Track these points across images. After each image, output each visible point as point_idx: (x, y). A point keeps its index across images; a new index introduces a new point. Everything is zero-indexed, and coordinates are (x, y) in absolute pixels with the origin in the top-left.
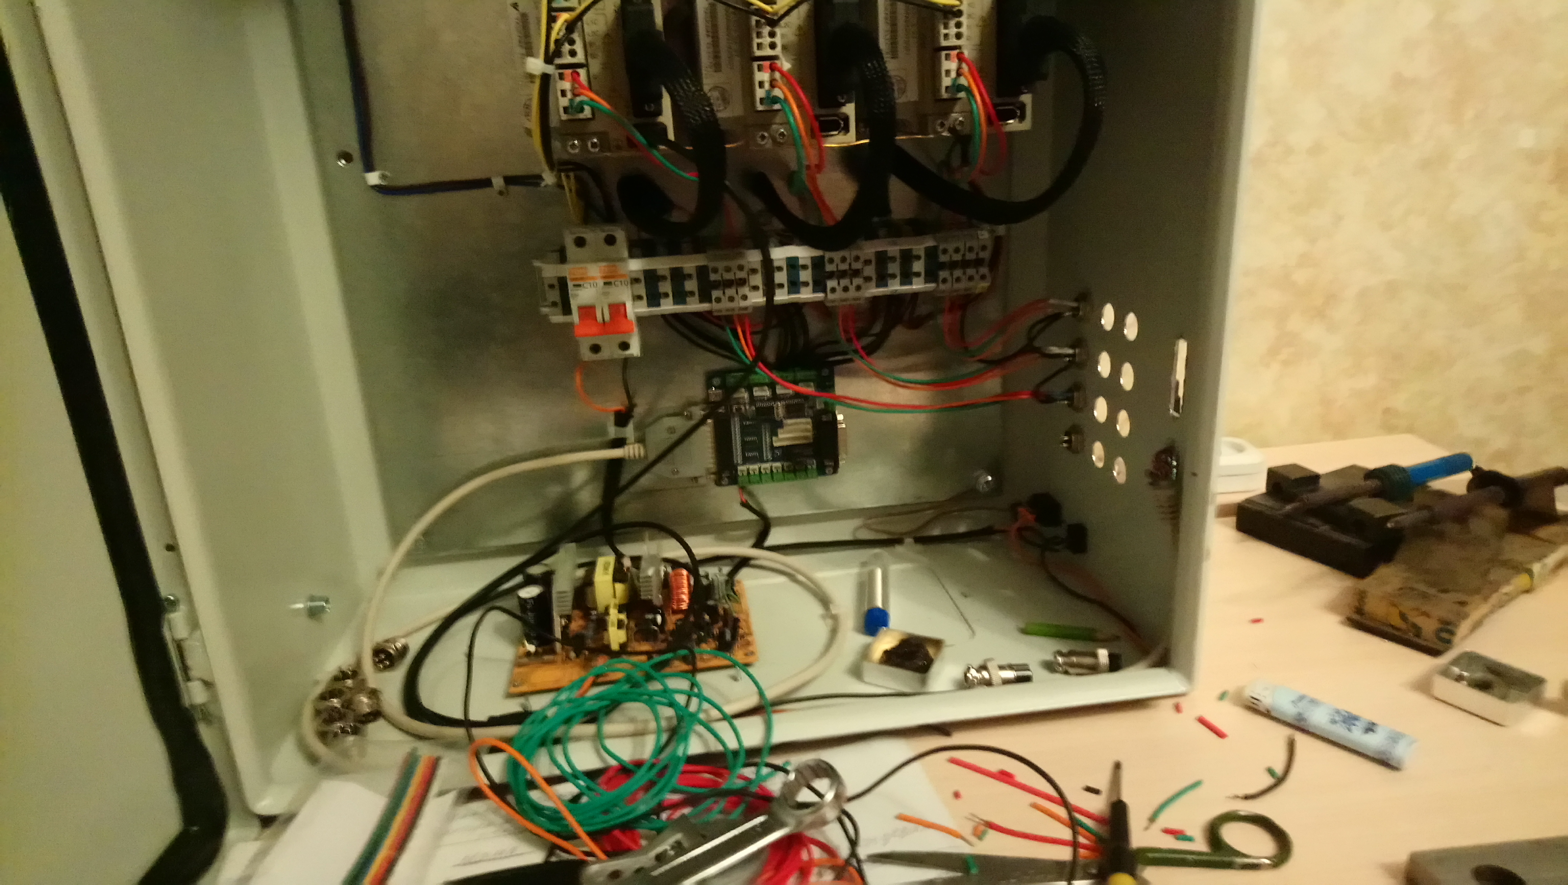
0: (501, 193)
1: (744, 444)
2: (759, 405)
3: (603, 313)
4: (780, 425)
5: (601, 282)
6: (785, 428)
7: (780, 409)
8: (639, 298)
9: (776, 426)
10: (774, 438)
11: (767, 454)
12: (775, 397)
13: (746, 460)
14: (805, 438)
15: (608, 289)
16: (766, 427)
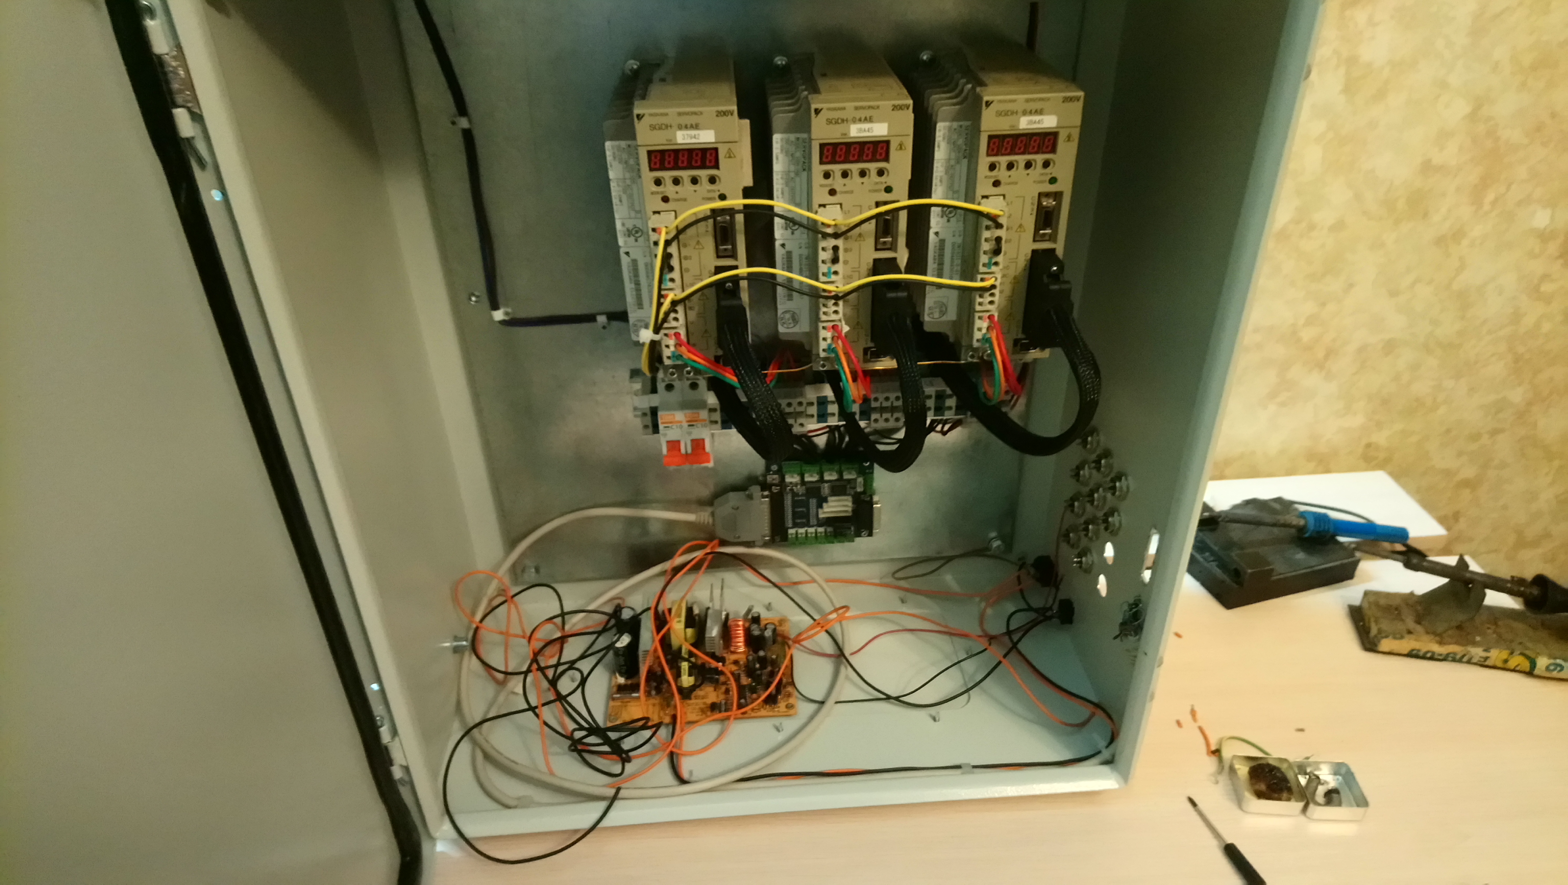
0: (604, 327)
1: (794, 514)
2: (808, 485)
3: (686, 447)
4: (825, 500)
5: (685, 425)
6: (830, 504)
7: (826, 489)
8: (716, 422)
9: (822, 501)
10: (820, 511)
11: (813, 521)
12: (822, 480)
13: (795, 525)
14: (846, 511)
15: (691, 429)
16: (813, 502)
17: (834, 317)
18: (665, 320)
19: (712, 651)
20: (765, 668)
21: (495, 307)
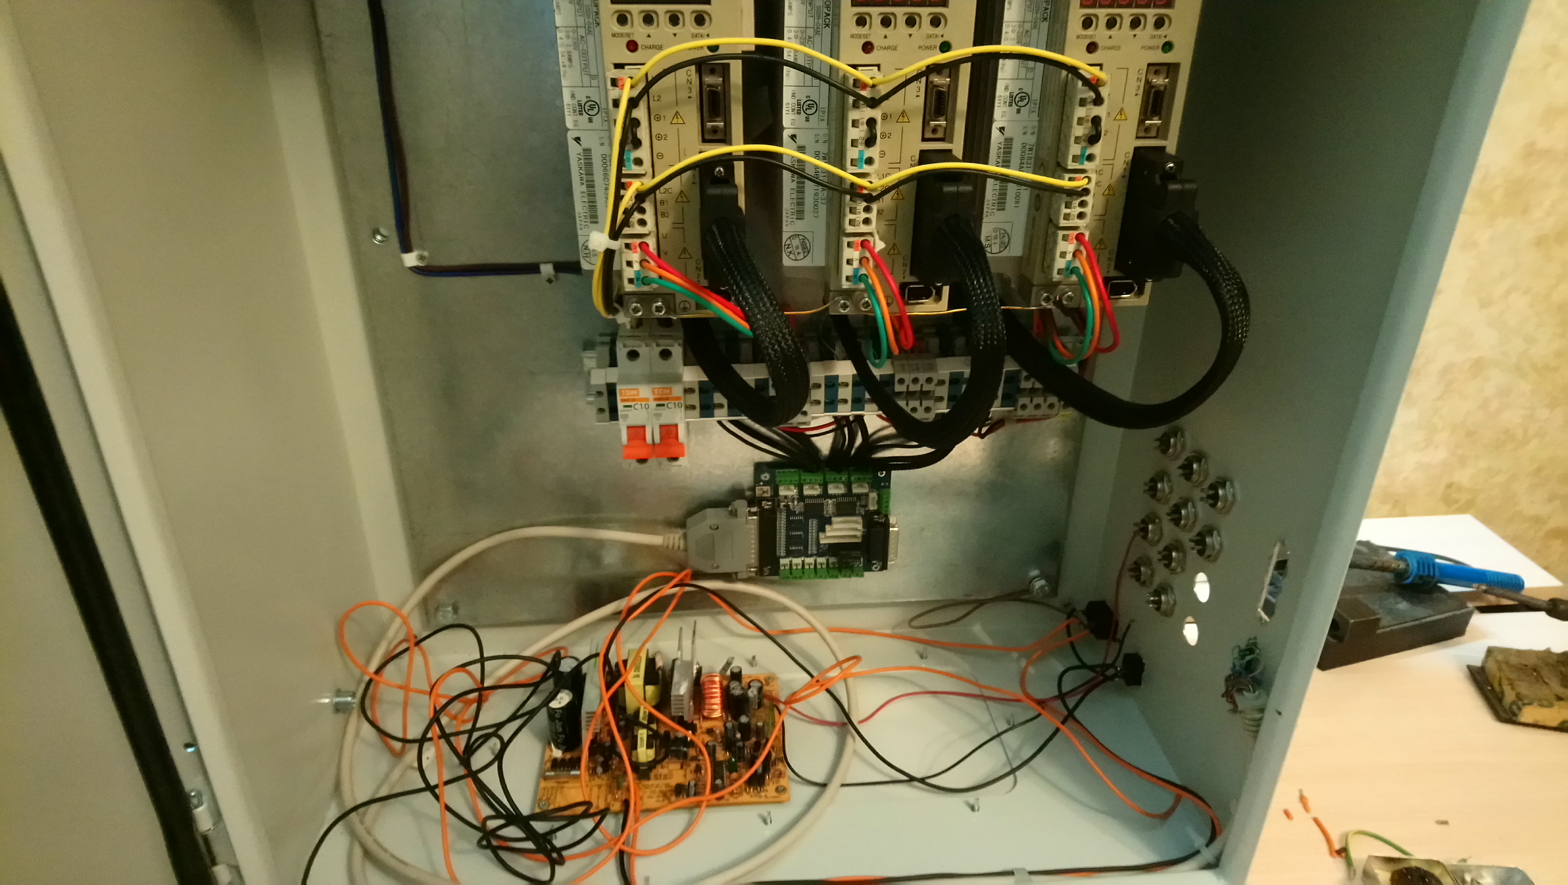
0: (550, 281)
1: (789, 538)
2: (807, 501)
3: (652, 434)
4: (828, 521)
5: (653, 404)
6: (835, 526)
7: (830, 506)
8: (693, 407)
9: (824, 522)
10: (821, 535)
11: (812, 549)
12: (825, 495)
13: (789, 554)
14: (855, 536)
15: (661, 410)
16: (813, 524)
17: (863, 229)
18: (626, 223)
19: (680, 714)
20: (749, 739)
21: (406, 247)
